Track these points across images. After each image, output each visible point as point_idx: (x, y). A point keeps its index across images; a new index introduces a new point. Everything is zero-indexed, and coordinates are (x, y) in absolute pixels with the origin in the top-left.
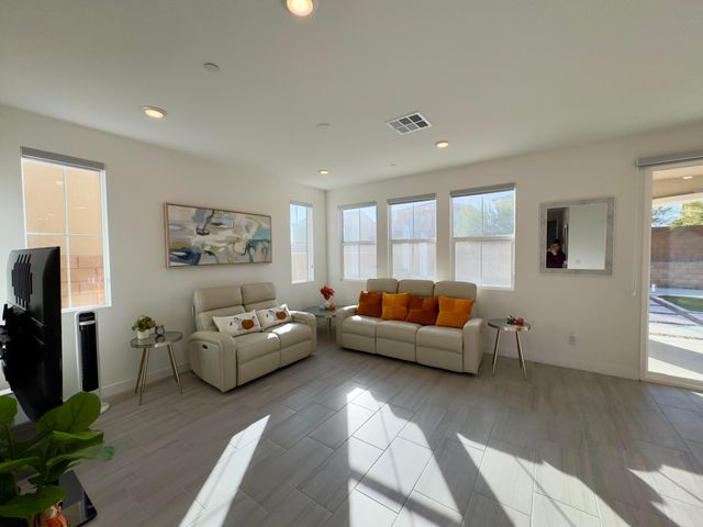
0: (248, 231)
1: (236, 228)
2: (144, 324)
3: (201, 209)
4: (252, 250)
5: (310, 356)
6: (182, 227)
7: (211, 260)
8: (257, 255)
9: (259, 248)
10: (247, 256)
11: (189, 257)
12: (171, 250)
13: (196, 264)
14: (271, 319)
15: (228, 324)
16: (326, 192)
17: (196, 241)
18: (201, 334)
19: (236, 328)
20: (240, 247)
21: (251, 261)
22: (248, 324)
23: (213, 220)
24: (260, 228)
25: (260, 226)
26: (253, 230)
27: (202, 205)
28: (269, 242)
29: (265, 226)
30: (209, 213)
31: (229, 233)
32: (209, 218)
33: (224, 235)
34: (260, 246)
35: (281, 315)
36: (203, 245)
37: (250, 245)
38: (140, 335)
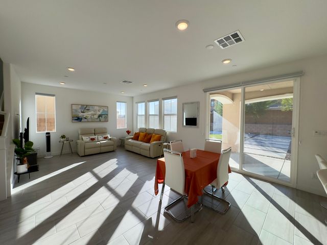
0: (99, 112)
1: (95, 111)
2: (63, 137)
3: (82, 105)
4: (100, 118)
5: (113, 151)
6: (76, 111)
7: (86, 120)
8: (102, 119)
9: (103, 117)
10: (99, 119)
11: (79, 119)
12: (73, 117)
13: (80, 121)
14: (102, 138)
15: (86, 139)
16: (133, 97)
17: (81, 115)
18: (78, 141)
19: (88, 140)
20: (96, 117)
21: (100, 121)
22: (93, 139)
23: (87, 108)
24: (104, 111)
25: (104, 110)
26: (101, 111)
27: (83, 104)
28: (107, 115)
29: (106, 110)
30: (85, 106)
31: (92, 112)
32: (85, 108)
33: (90, 113)
34: (103, 116)
35: (106, 138)
36: (83, 116)
37: (100, 116)
38: (62, 140)
